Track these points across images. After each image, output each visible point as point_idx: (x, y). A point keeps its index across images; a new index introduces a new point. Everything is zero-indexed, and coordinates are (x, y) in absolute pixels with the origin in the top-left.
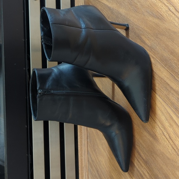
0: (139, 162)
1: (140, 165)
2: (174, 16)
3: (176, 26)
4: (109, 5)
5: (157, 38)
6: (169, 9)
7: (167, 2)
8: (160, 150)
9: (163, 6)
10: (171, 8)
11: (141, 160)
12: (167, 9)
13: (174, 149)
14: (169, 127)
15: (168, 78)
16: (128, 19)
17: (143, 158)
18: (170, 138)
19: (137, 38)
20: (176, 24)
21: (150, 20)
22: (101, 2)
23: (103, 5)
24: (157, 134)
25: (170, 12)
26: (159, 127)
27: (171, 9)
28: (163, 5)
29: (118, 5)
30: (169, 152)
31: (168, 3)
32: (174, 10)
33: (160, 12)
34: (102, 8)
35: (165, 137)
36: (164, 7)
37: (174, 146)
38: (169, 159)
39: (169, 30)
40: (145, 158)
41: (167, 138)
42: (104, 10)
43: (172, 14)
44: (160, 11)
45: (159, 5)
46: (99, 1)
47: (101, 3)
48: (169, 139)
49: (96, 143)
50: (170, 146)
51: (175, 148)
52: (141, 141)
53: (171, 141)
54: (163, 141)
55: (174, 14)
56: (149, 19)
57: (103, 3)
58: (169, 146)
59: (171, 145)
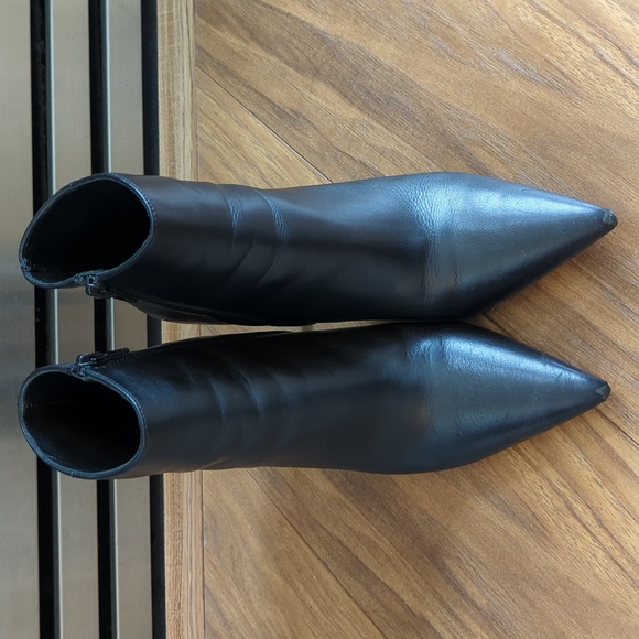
0: (457, 618)
1: (459, 630)
2: (620, 80)
3: (631, 119)
4: (321, 24)
5: (544, 157)
6: (601, 57)
7: (591, 29)
8: (555, 570)
9: (570, 44)
10: (610, 53)
11: (466, 610)
12: (588, 54)
13: (616, 563)
14: (594, 484)
15: (592, 304)
16: (409, 83)
17: (474, 604)
18: (601, 525)
19: (453, 153)
20: (628, 109)
21: (513, 89)
22: (279, 11)
23: (289, 21)
24: (540, 511)
25: (601, 67)
26: (550, 483)
27: (606, 58)
28: (573, 40)
29: (365, 25)
30: (595, 575)
31: (593, 34)
32: (620, 62)
33: (558, 64)
34: (286, 34)
35: (576, 522)
36: (575, 46)
37: (616, 553)
38: (593, 601)
39: (601, 130)
40: (484, 601)
41: (585, 526)
42: (295, 42)
43: (610, 74)
44: (559, 59)
45: (556, 38)
46: (271, 7)
47: (279, 15)
48: (596, 530)
49: (245, 555)
50: (600, 553)
51: (623, 561)
52: (466, 539)
53: (603, 537)
54: (568, 537)
55: (623, 75)
56: (507, 88)
57: (288, 15)
58: (594, 556)
59: (604, 550)
